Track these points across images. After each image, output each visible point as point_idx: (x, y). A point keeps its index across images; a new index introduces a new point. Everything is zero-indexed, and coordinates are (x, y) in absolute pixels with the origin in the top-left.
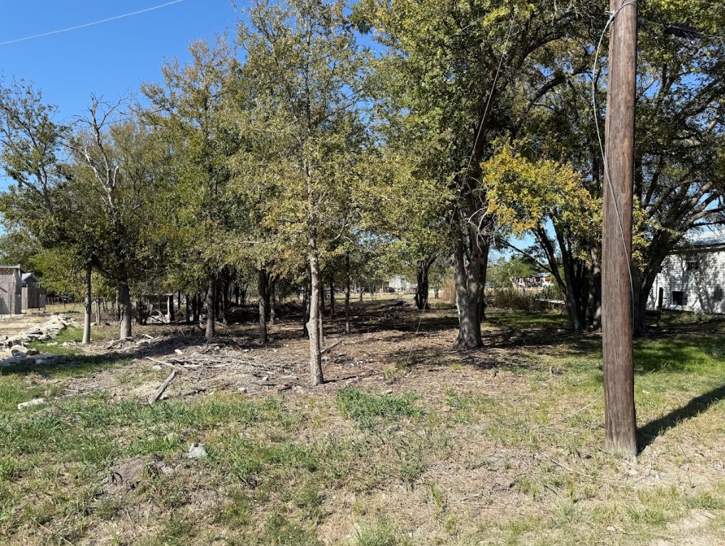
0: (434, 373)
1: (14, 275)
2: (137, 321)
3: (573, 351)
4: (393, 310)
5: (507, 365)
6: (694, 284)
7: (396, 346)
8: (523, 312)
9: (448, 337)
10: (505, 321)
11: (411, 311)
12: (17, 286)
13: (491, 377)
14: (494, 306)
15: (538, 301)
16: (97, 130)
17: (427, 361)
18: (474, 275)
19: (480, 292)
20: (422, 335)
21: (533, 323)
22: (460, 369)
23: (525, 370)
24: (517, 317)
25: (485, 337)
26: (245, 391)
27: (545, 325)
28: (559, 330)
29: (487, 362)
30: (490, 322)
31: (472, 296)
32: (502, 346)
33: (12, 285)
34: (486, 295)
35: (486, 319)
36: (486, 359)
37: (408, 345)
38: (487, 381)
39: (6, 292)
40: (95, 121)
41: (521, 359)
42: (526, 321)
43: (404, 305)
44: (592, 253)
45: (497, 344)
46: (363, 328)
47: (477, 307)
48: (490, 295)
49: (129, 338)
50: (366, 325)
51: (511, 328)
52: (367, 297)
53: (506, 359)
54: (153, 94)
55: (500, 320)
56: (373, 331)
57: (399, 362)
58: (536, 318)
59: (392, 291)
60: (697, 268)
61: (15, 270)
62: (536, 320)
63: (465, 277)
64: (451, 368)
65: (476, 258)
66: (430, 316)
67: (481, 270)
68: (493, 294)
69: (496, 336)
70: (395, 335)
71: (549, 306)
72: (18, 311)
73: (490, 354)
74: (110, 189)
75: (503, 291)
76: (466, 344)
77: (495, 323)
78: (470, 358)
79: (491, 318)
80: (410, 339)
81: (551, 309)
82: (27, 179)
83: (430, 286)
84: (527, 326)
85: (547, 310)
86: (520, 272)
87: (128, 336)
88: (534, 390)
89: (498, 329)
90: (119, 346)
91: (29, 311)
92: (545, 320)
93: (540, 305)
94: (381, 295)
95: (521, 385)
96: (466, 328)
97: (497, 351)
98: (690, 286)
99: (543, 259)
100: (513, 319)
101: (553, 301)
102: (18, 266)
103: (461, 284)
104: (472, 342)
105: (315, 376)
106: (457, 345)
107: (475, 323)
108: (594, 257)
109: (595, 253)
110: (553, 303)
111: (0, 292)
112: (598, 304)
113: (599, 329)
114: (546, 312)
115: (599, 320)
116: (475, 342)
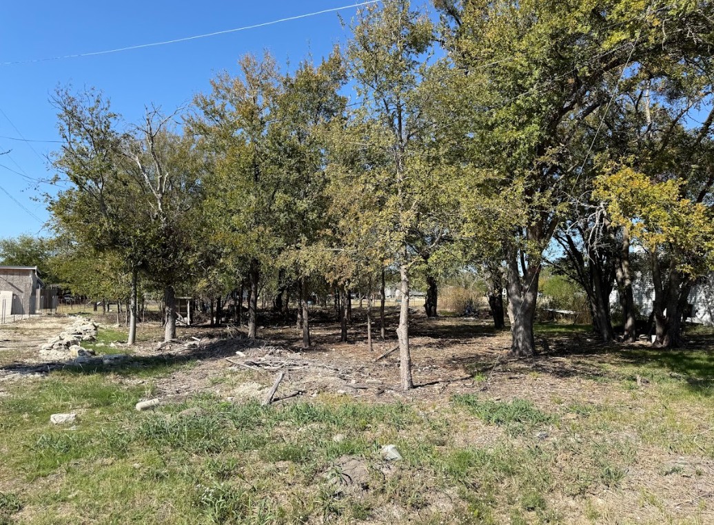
0: (515, 381)
1: (30, 276)
5: (582, 374)
6: (703, 297)
7: (445, 353)
11: (421, 318)
12: (33, 287)
15: (545, 310)
18: (530, 285)
19: (534, 302)
22: (539, 377)
28: (588, 340)
31: (527, 305)
33: (28, 286)
39: (22, 292)
40: (151, 129)
44: (623, 266)
49: (175, 340)
53: (575, 368)
54: (204, 105)
60: (705, 282)
61: (31, 272)
63: (520, 287)
64: (530, 376)
70: (432, 341)
71: (558, 316)
72: (32, 312)
73: (554, 362)
74: (160, 195)
81: (560, 318)
85: (556, 320)
87: (173, 338)
90: (168, 348)
91: (45, 312)
92: (563, 330)
93: (548, 315)
96: (520, 336)
97: (559, 360)
98: (698, 299)
101: (562, 311)
102: (35, 268)
103: (516, 293)
104: (527, 350)
105: (406, 381)
106: (511, 353)
107: (529, 332)
108: (625, 270)
109: (626, 266)
110: (562, 314)
111: (17, 292)
112: (629, 315)
113: (631, 339)
114: (556, 322)
115: (630, 331)
116: (530, 350)
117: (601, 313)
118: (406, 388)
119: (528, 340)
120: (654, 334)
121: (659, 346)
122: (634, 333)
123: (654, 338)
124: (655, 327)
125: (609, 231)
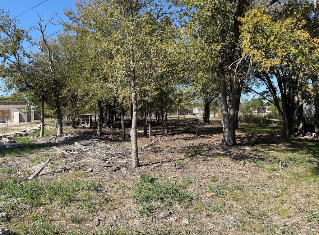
0: (206, 162)
1: (26, 106)
2: (72, 127)
3: (289, 148)
4: (192, 123)
5: (251, 158)
7: (188, 143)
8: (257, 125)
9: (218, 138)
10: (248, 130)
11: (201, 124)
13: (241, 167)
14: (242, 122)
15: (265, 119)
16: (42, 33)
17: (203, 153)
18: (232, 105)
19: (236, 115)
20: (204, 137)
21: (263, 131)
22: (222, 160)
23: (263, 162)
24: (254, 128)
25: (238, 138)
26: (92, 171)
27: (270, 132)
28: (278, 135)
29: (238, 155)
30: (240, 130)
31: (231, 117)
32: (248, 145)
34: (239, 116)
35: (238, 129)
36: (238, 153)
37: (194, 142)
38: (238, 170)
40: (41, 28)
41: (259, 153)
42: (259, 130)
43: (198, 121)
44: (298, 94)
45: (244, 143)
46: (175, 132)
47: (233, 122)
48: (241, 117)
49: (61, 135)
50: (177, 130)
51: (251, 133)
52: (182, 117)
53: (250, 154)
54: (69, 14)
55: (246, 129)
56: (179, 134)
57: (187, 153)
58: (264, 128)
59: (194, 114)
62: (265, 129)
63: (227, 106)
64: (216, 159)
65: (233, 95)
66: (210, 126)
67: (237, 102)
68: (242, 116)
69: (244, 138)
70: (190, 136)
71: (271, 122)
72: (29, 121)
73: (240, 150)
74: (50, 63)
75: (247, 115)
76: (227, 143)
77: (243, 130)
78: (228, 152)
79: (241, 128)
80: (197, 138)
81: (272, 123)
82: (9, 58)
83: (211, 112)
84: (260, 132)
85: (270, 124)
86: (255, 106)
88: (270, 178)
89: (245, 134)
90: (54, 139)
92: (269, 129)
93: (266, 122)
94: (189, 116)
95: (261, 173)
96: (226, 134)
97: (245, 148)
99: (271, 97)
100: (253, 129)
101: (273, 120)
103: (225, 110)
104: (230, 142)
105: (134, 163)
106: (222, 143)
107: (232, 132)
108: (300, 96)
109: (300, 94)
110: (273, 121)
111: (21, 113)
112: (301, 121)
113: (301, 135)
114: (270, 125)
115: (301, 131)
116: (232, 142)
117: (285, 121)
118: (133, 167)
119: (231, 136)
120: (314, 132)
121: (316, 139)
122: (303, 132)
123: (314, 134)
124: (314, 129)
125: (291, 75)
